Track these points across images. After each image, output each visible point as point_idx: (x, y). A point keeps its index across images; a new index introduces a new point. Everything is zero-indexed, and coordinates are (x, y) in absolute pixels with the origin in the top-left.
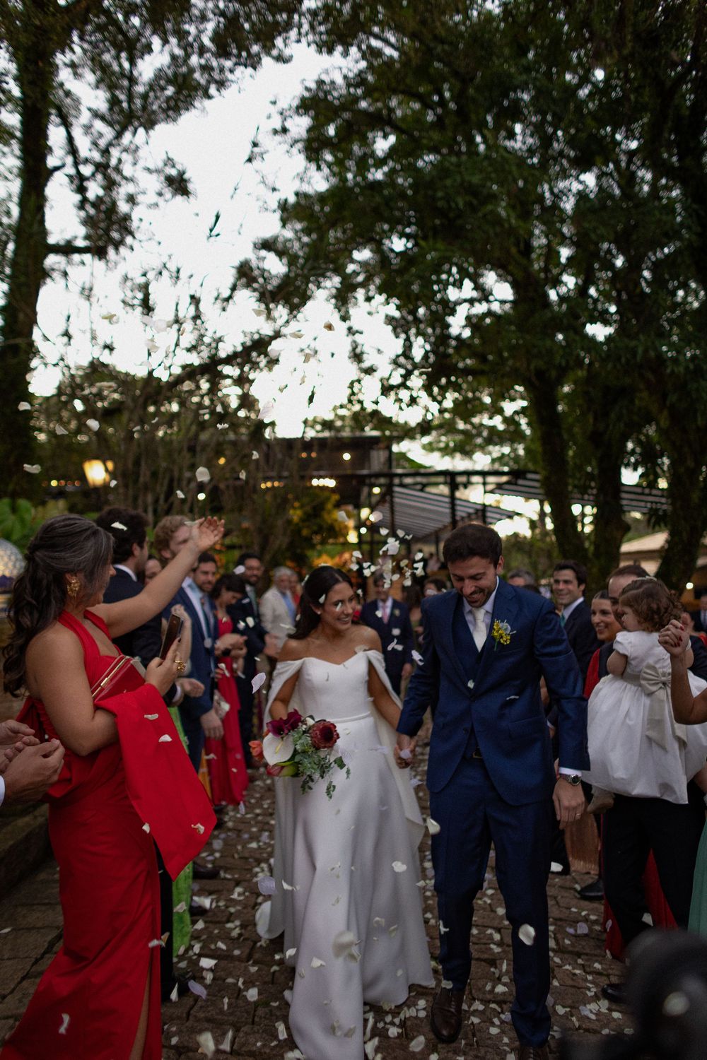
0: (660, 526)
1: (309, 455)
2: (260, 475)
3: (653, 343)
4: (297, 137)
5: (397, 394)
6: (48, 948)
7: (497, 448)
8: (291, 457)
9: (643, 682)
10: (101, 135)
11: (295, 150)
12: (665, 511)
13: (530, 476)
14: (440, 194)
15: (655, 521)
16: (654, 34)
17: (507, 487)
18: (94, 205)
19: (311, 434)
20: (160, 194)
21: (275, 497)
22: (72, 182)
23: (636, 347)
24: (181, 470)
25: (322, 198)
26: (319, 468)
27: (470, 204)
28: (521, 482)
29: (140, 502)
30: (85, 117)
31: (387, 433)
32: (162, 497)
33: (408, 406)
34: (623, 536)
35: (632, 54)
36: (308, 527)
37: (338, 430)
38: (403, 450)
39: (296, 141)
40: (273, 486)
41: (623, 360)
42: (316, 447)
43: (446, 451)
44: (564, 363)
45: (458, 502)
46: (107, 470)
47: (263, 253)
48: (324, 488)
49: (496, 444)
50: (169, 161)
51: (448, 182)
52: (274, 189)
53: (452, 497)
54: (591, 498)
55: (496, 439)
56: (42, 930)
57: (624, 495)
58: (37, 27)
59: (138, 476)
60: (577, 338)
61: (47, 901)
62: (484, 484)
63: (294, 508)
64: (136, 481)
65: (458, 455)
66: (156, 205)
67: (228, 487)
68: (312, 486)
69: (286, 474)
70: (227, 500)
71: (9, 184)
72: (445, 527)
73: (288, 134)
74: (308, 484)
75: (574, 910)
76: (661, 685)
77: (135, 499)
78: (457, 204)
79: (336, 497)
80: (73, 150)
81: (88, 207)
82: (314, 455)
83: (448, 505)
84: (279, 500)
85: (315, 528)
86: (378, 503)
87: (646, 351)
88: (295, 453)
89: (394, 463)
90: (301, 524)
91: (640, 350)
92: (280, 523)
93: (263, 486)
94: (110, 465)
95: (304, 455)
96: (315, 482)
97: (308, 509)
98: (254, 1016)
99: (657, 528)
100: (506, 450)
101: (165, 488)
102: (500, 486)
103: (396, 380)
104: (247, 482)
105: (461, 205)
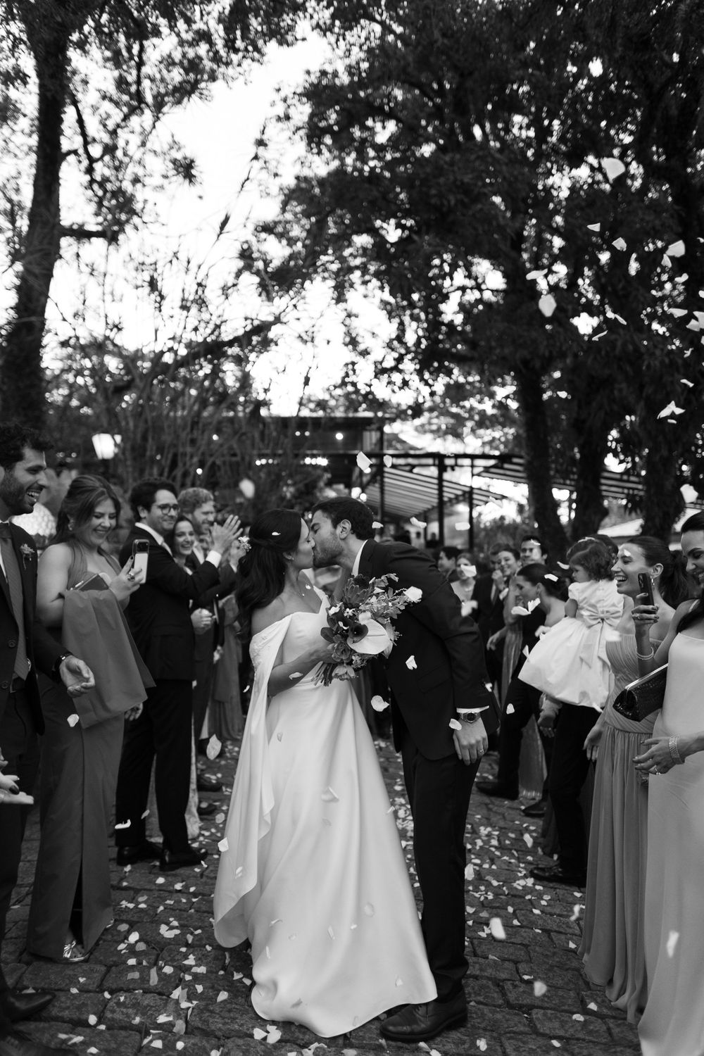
0: (636, 512)
1: (303, 434)
2: (255, 452)
4: (300, 124)
5: (389, 376)
7: (489, 431)
8: (286, 436)
9: (585, 618)
10: (109, 116)
11: (297, 137)
12: (641, 497)
13: (515, 460)
14: (433, 192)
15: (631, 507)
16: (645, 37)
17: (493, 470)
18: (102, 185)
19: (305, 413)
20: (166, 177)
21: (269, 474)
22: (80, 162)
23: (616, 340)
24: (184, 444)
25: (322, 182)
26: (313, 447)
27: (462, 202)
28: (506, 466)
31: (380, 414)
32: (166, 470)
33: (400, 388)
34: (600, 521)
35: (622, 58)
36: (300, 503)
37: (332, 409)
38: (396, 432)
39: (298, 129)
40: (267, 463)
41: (603, 353)
42: (310, 427)
43: (438, 433)
44: (547, 354)
45: (445, 484)
46: (115, 443)
47: (263, 235)
48: (316, 467)
49: (487, 428)
50: (175, 145)
51: (442, 180)
52: (276, 175)
53: (440, 479)
54: (573, 483)
55: (488, 423)
57: (603, 481)
58: (58, 23)
59: (145, 450)
62: (472, 466)
63: (288, 485)
64: (143, 455)
65: (450, 438)
66: (162, 187)
67: (224, 463)
68: (305, 464)
69: (280, 452)
70: (224, 476)
71: (19, 162)
72: (433, 507)
73: (291, 120)
74: (302, 462)
75: (517, 822)
76: (599, 620)
78: (449, 201)
79: (327, 476)
81: (95, 187)
82: (307, 434)
83: (436, 487)
84: (273, 477)
85: (307, 505)
86: (368, 483)
87: (624, 345)
88: (289, 433)
89: (385, 444)
90: (294, 501)
91: (619, 343)
92: (274, 498)
93: (258, 463)
94: (118, 438)
95: (298, 434)
96: (308, 461)
97: (301, 486)
99: (633, 513)
100: (497, 434)
101: (169, 462)
102: (487, 469)
103: (389, 363)
104: (243, 459)
105: (453, 202)
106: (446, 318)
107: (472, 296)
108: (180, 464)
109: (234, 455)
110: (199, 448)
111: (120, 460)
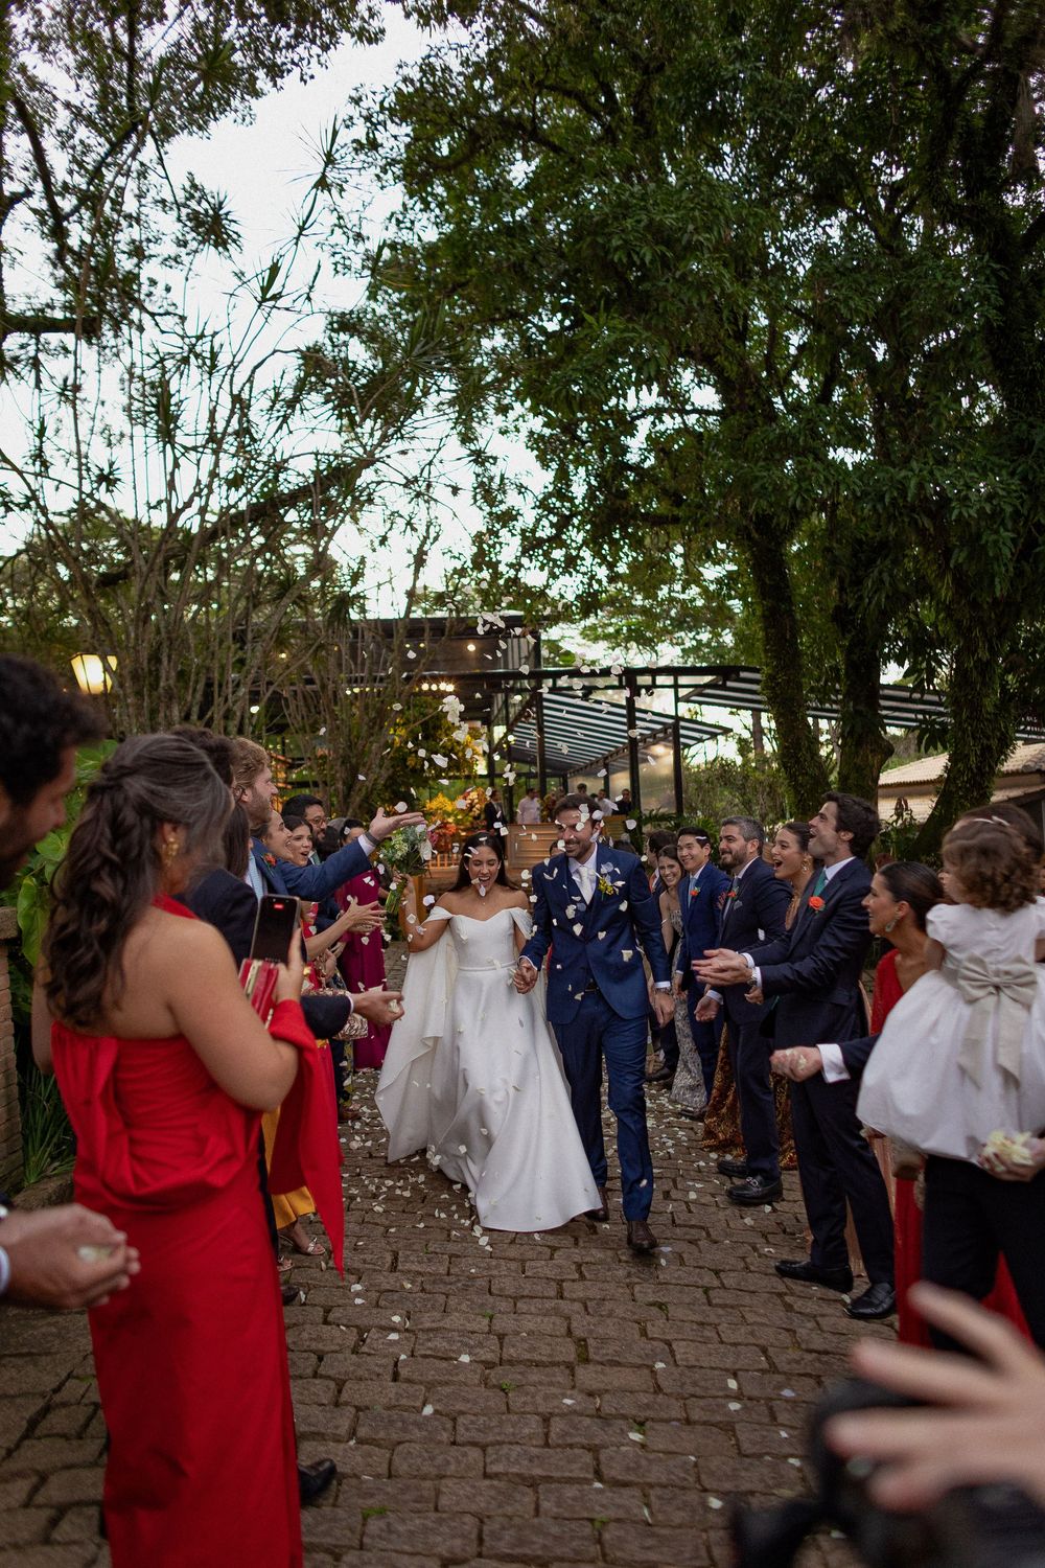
0: (935, 746)
1: (417, 646)
2: (343, 676)
3: (931, 473)
4: (393, 156)
6: (27, 1430)
7: (691, 634)
8: (389, 649)
9: (962, 982)
10: (87, 148)
11: (390, 177)
12: (944, 724)
13: (743, 675)
14: (616, 242)
15: (929, 739)
17: (709, 691)
18: (79, 258)
19: (419, 613)
20: (182, 242)
21: (365, 707)
22: (43, 223)
23: (906, 479)
24: (223, 668)
25: (431, 251)
26: (433, 667)
27: (662, 258)
28: (729, 684)
29: (161, 717)
30: (63, 118)
32: (195, 710)
34: (882, 762)
38: (556, 638)
39: (392, 163)
40: (365, 693)
41: (887, 500)
42: (426, 633)
43: (615, 639)
45: (638, 714)
46: (107, 668)
47: (342, 337)
48: (438, 695)
49: (690, 629)
50: (195, 191)
51: (629, 223)
52: (358, 237)
53: (630, 707)
55: (690, 620)
56: (18, 1400)
57: (883, 703)
59: (158, 679)
60: (819, 466)
61: (25, 1350)
62: (676, 686)
63: (396, 726)
64: (154, 686)
65: (635, 646)
66: (176, 259)
67: (294, 694)
68: (421, 692)
69: (383, 674)
70: (294, 714)
72: (619, 751)
73: (379, 149)
74: (417, 689)
77: (154, 712)
80: (44, 173)
81: (69, 261)
82: (424, 645)
83: (623, 720)
84: (373, 715)
86: (517, 719)
87: (921, 486)
88: (396, 644)
91: (913, 483)
93: (350, 693)
94: (113, 661)
95: (409, 645)
96: (425, 686)
97: (417, 726)
98: (363, 1534)
99: (931, 749)
100: (704, 636)
101: (199, 696)
102: (699, 690)
103: (545, 531)
104: (324, 687)
105: (648, 259)
106: (633, 458)
107: (670, 423)
108: (217, 700)
109: (310, 682)
110: (248, 672)
111: (117, 697)
